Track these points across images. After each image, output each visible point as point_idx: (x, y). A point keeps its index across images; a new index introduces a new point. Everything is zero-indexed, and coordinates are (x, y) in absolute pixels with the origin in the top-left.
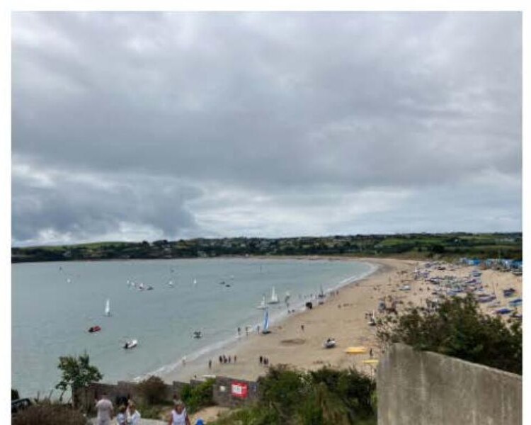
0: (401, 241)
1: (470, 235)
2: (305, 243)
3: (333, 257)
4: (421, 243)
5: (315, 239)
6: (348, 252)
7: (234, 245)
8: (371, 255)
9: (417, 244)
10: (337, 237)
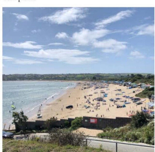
0: (82, 76)
1: (102, 74)
2: (52, 76)
3: (63, 81)
4: (88, 77)
5: (56, 75)
6: (67, 79)
7: (29, 76)
8: (74, 80)
9: (87, 77)
10: (63, 74)
